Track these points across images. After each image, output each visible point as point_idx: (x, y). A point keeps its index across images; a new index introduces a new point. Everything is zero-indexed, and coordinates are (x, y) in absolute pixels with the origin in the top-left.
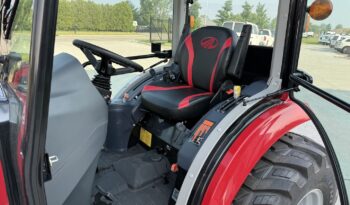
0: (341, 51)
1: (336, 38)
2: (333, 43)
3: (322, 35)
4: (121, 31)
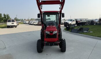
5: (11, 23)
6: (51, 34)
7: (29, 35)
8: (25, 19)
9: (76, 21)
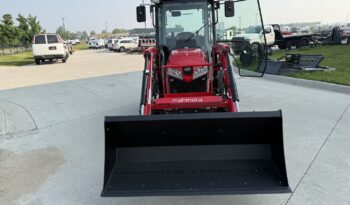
5: (48, 45)
6: (188, 78)
7: (112, 85)
8: (93, 33)
9: (275, 31)
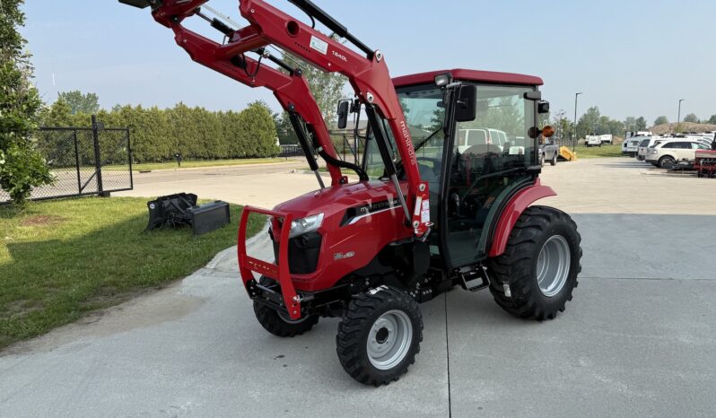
0: (657, 164)
1: (646, 143)
2: (643, 152)
3: (629, 139)
4: (255, 156)
